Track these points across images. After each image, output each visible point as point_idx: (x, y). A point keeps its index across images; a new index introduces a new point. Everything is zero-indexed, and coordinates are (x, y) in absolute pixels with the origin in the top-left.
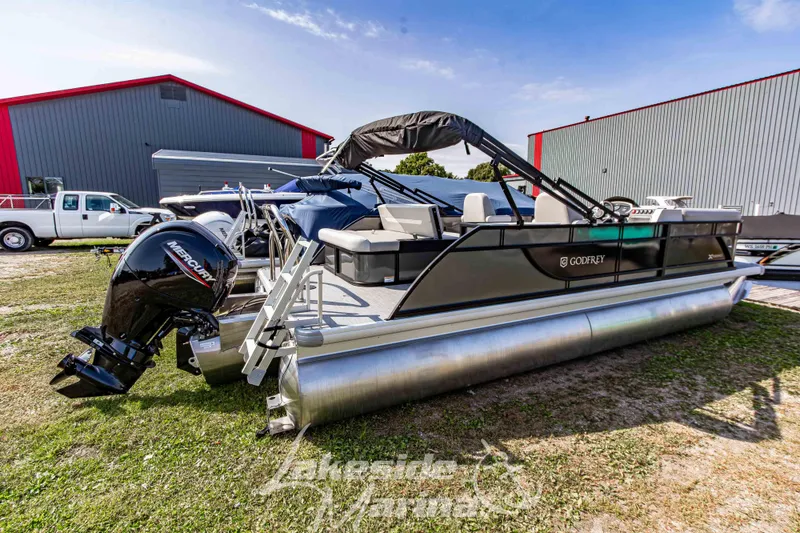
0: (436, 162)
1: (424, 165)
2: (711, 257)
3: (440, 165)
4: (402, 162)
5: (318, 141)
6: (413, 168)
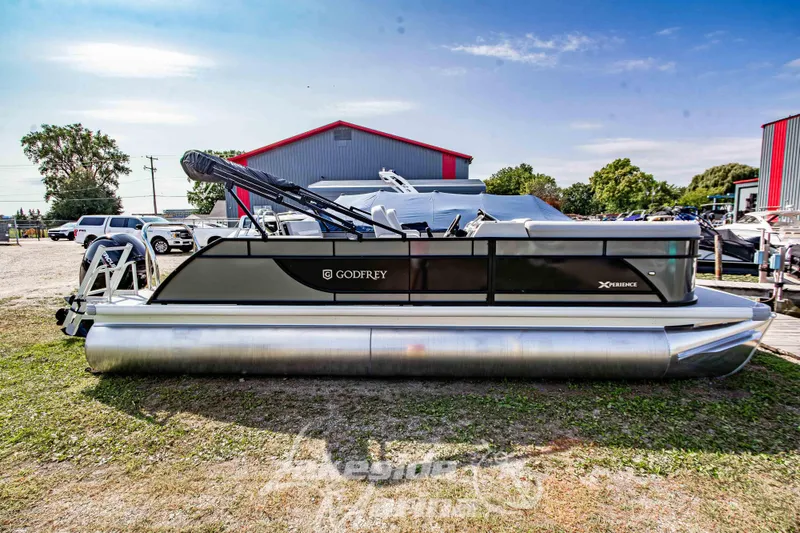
0: (642, 170)
1: (625, 175)
2: (604, 285)
3: (647, 174)
4: (596, 173)
5: (458, 162)
6: (610, 179)
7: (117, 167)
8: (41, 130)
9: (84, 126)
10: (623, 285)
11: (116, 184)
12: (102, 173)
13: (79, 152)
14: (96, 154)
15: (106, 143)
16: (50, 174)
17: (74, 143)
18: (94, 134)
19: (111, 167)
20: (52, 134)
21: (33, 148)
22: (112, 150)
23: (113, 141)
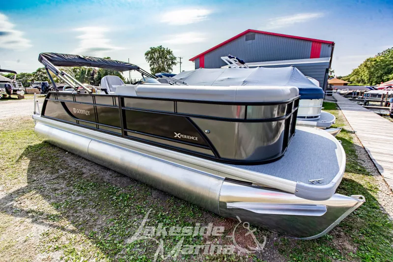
7: (173, 63)
8: (150, 50)
9: (163, 47)
10: (188, 137)
11: (172, 70)
12: (168, 66)
13: (161, 58)
14: (166, 58)
15: (169, 52)
16: (152, 67)
17: (160, 54)
18: (166, 49)
19: (170, 63)
20: (153, 51)
21: (148, 57)
22: (171, 56)
23: (172, 52)
